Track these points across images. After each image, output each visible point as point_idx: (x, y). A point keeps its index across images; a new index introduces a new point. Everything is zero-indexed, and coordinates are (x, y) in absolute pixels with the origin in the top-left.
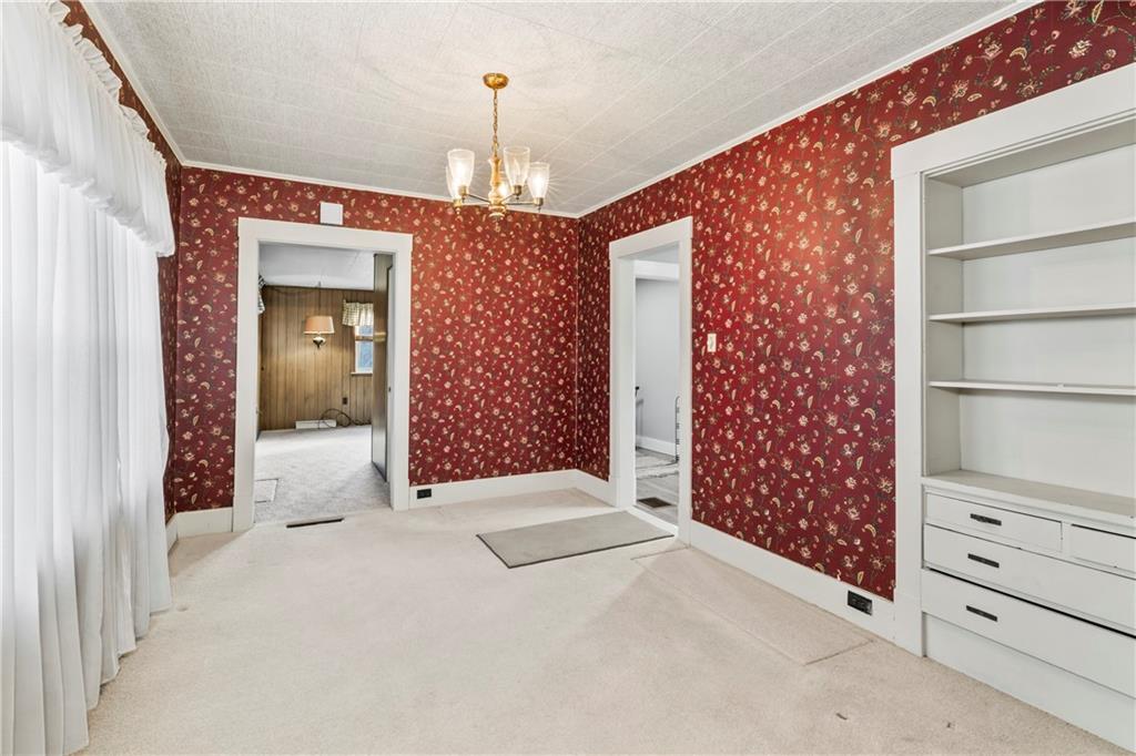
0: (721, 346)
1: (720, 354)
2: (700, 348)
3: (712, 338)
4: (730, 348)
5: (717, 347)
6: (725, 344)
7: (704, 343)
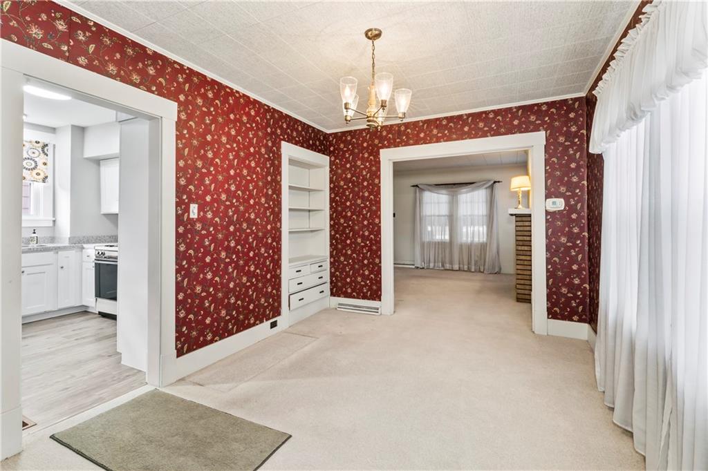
0: (202, 214)
1: (202, 219)
2: (183, 215)
3: (194, 208)
4: (209, 215)
5: (199, 214)
6: (205, 213)
7: (187, 210)
